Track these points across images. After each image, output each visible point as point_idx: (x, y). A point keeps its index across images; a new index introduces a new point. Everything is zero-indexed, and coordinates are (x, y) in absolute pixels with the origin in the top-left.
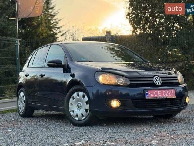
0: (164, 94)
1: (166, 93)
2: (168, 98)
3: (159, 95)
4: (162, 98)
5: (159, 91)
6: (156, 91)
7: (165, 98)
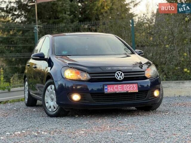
0: (125, 89)
1: (127, 87)
2: (129, 92)
3: (119, 90)
4: (123, 92)
5: (119, 86)
6: (116, 86)
7: (126, 92)
